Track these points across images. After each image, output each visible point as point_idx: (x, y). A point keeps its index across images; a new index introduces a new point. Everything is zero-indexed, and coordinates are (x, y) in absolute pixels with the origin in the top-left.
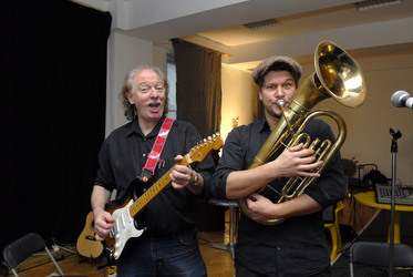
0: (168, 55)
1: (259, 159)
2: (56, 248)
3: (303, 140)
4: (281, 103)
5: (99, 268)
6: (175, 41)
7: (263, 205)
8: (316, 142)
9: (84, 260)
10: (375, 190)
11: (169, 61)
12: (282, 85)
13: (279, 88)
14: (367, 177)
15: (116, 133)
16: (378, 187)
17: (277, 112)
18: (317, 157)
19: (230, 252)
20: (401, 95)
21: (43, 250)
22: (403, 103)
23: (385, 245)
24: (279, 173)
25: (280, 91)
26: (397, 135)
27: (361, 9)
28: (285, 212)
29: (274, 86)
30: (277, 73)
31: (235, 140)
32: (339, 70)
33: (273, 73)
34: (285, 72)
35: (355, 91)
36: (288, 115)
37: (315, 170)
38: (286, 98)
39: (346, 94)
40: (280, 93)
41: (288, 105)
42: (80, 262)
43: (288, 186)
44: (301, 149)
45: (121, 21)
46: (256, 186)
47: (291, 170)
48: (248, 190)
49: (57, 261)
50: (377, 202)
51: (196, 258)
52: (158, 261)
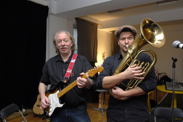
0: (74, 25)
1: (117, 71)
2: (24, 110)
3: (137, 63)
4: (127, 46)
5: (43, 119)
6: (77, 19)
7: (119, 91)
8: (142, 63)
9: (36, 116)
10: (165, 84)
11: (74, 28)
12: (128, 38)
13: (127, 39)
14: (162, 78)
15: (51, 60)
16: (167, 83)
17: (126, 50)
18: (143, 70)
19: (101, 112)
20: (177, 42)
21: (18, 111)
22: (178, 46)
23: (170, 108)
24: (126, 77)
25: (127, 41)
26: (175, 60)
27: (159, 5)
28: (129, 95)
29: (124, 39)
30: (125, 33)
31: (107, 63)
32: (153, 31)
33: (123, 33)
34: (129, 32)
35: (160, 41)
36: (130, 51)
37: (142, 76)
38: (130, 44)
39: (156, 42)
40: (127, 42)
41: (130, 47)
42: (35, 116)
43: (130, 83)
44: (136, 66)
45: (53, 10)
46: (116, 83)
47: (131, 76)
48: (112, 84)
49: (24, 116)
50: (166, 89)
51: (86, 115)
52: (69, 117)
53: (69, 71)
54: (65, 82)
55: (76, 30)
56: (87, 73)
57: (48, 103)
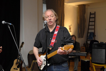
53: (53, 41)
54: (51, 49)
55: (46, 5)
56: (63, 47)
57: (42, 62)
